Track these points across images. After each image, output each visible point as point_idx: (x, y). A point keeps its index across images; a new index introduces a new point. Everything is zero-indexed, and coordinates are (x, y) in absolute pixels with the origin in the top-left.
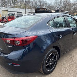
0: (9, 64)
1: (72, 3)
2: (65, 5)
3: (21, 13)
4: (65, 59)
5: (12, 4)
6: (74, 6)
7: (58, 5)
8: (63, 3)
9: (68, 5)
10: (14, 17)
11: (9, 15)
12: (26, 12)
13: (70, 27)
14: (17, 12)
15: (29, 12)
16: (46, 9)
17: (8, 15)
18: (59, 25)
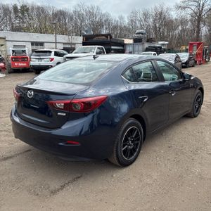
0: (61, 144)
1: (176, 20)
2: (158, 25)
3: (42, 44)
4: (156, 142)
5: (17, 21)
6: (180, 28)
7: (138, 25)
8: (151, 20)
9: (165, 25)
10: (27, 58)
11: (13, 51)
12: (56, 43)
13: (163, 80)
14: (30, 43)
15: (64, 44)
16: (111, 38)
17: (11, 52)
18: (144, 77)
